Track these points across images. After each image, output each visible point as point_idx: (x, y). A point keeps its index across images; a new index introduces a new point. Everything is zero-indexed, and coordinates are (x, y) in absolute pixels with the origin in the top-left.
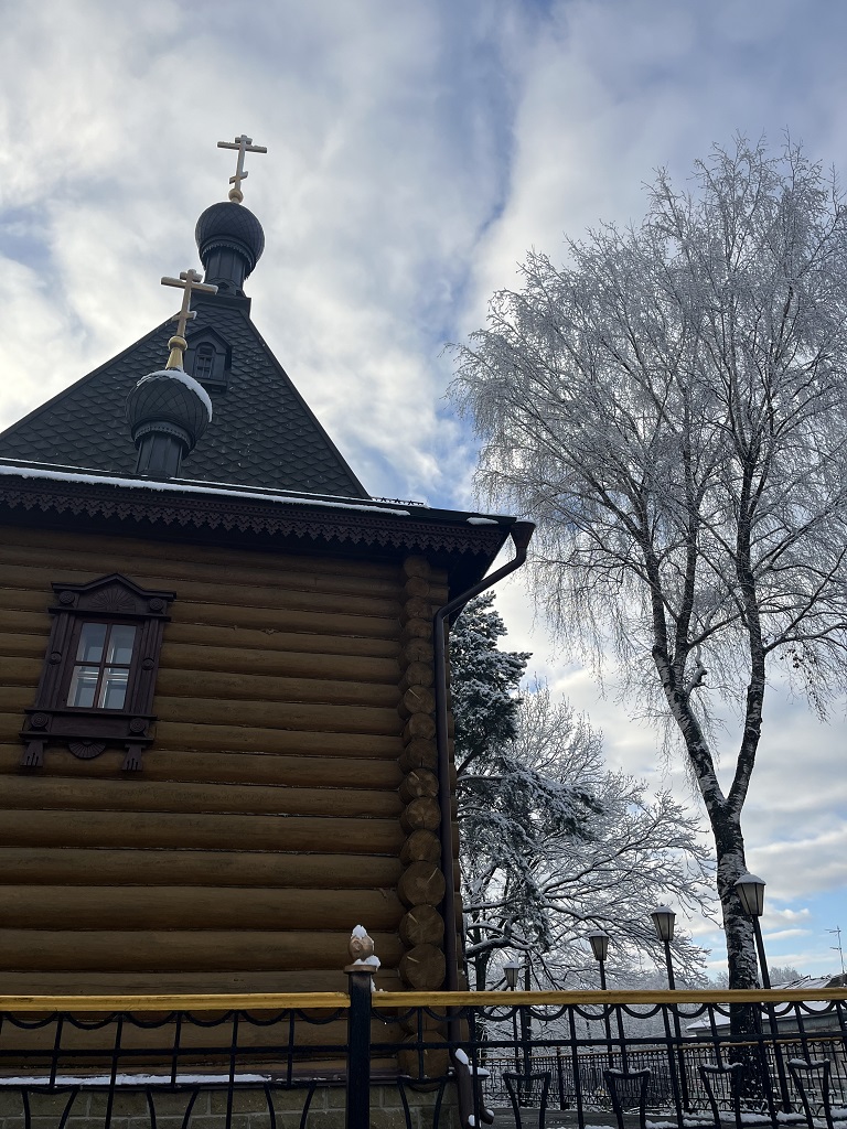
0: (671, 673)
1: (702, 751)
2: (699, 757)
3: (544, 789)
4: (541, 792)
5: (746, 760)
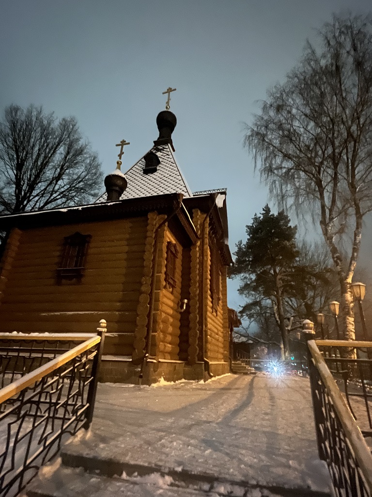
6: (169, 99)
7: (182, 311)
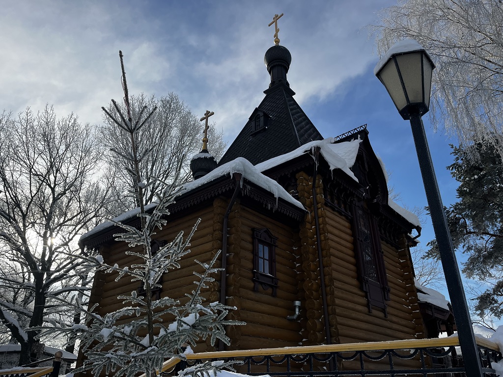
6: (277, 31)
7: (295, 317)
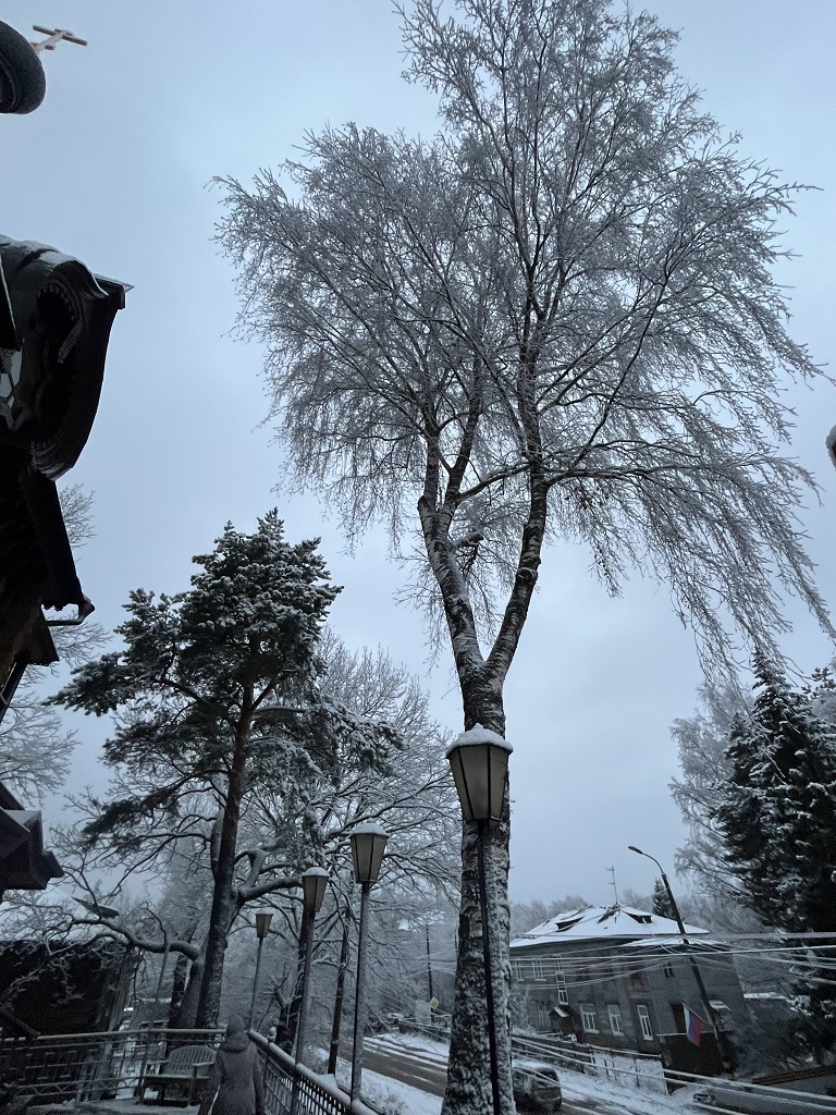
0: (435, 523)
1: (460, 603)
2: (455, 610)
3: (347, 722)
4: (343, 724)
5: (518, 610)
